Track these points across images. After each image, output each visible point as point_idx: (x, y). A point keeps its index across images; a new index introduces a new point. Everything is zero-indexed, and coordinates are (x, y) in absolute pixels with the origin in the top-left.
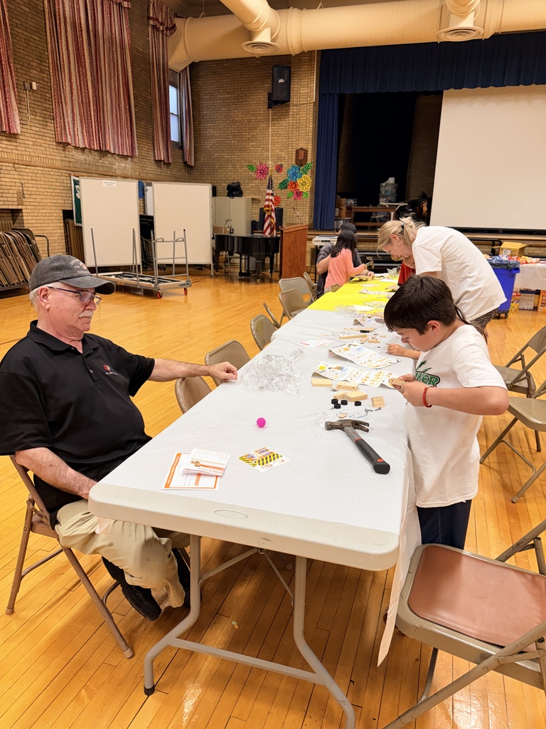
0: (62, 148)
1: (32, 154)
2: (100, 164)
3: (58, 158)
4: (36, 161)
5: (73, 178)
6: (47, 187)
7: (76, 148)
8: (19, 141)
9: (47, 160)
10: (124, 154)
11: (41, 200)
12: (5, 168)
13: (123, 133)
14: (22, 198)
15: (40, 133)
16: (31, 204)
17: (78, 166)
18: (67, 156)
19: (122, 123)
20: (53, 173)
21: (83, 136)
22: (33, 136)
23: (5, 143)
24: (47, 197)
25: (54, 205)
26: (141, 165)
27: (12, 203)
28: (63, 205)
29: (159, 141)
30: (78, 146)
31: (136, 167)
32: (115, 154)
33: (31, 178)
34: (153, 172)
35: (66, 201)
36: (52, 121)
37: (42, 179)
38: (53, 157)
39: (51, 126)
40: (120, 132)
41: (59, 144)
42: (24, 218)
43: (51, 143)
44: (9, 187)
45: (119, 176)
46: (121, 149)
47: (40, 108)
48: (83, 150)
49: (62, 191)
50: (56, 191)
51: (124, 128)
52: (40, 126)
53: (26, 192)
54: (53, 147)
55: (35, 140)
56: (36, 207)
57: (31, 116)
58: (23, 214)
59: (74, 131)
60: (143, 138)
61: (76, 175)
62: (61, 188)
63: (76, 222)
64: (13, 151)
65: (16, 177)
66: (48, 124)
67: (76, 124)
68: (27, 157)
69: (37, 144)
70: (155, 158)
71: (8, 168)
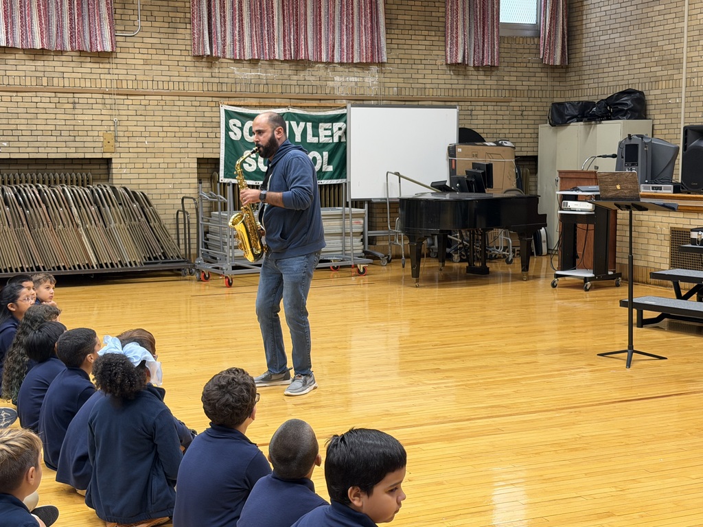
0: (204, 64)
1: (141, 78)
2: (294, 83)
3: (195, 80)
4: (147, 87)
5: (223, 108)
6: (166, 124)
8: (116, 61)
9: (171, 84)
10: (353, 60)
11: (152, 145)
12: (85, 100)
13: (353, 27)
14: (112, 142)
15: (160, 46)
16: (131, 150)
17: (238, 89)
18: (217, 75)
19: (352, 9)
20: (182, 103)
21: (252, 41)
22: (145, 51)
23: (89, 66)
24: (165, 139)
25: (178, 150)
26: (405, 76)
27: (92, 150)
28: (198, 150)
29: (457, 28)
30: (238, 58)
31: (392, 80)
32: (333, 63)
33: (134, 113)
34: (440, 86)
35: (205, 145)
36: (188, 26)
37: (156, 113)
38: (184, 79)
39: (185, 33)
40: (347, 25)
41: (199, 58)
42: (114, 171)
43: (183, 58)
44: (90, 128)
45: (341, 99)
46: (347, 54)
47: (164, 9)
48: (254, 62)
49: (198, 130)
50: (185, 129)
51: (355, 18)
52: (162, 36)
53: (121, 134)
54: (186, 64)
55: (149, 57)
56: (141, 155)
57: (144, 24)
58: (114, 166)
59: (233, 35)
60: (417, 27)
61: (233, 103)
62: (197, 124)
63: (225, 177)
64: (102, 76)
65: (104, 112)
66: (180, 31)
67: (237, 24)
68: (130, 83)
69: (152, 62)
70: (446, 60)
71: (90, 101)
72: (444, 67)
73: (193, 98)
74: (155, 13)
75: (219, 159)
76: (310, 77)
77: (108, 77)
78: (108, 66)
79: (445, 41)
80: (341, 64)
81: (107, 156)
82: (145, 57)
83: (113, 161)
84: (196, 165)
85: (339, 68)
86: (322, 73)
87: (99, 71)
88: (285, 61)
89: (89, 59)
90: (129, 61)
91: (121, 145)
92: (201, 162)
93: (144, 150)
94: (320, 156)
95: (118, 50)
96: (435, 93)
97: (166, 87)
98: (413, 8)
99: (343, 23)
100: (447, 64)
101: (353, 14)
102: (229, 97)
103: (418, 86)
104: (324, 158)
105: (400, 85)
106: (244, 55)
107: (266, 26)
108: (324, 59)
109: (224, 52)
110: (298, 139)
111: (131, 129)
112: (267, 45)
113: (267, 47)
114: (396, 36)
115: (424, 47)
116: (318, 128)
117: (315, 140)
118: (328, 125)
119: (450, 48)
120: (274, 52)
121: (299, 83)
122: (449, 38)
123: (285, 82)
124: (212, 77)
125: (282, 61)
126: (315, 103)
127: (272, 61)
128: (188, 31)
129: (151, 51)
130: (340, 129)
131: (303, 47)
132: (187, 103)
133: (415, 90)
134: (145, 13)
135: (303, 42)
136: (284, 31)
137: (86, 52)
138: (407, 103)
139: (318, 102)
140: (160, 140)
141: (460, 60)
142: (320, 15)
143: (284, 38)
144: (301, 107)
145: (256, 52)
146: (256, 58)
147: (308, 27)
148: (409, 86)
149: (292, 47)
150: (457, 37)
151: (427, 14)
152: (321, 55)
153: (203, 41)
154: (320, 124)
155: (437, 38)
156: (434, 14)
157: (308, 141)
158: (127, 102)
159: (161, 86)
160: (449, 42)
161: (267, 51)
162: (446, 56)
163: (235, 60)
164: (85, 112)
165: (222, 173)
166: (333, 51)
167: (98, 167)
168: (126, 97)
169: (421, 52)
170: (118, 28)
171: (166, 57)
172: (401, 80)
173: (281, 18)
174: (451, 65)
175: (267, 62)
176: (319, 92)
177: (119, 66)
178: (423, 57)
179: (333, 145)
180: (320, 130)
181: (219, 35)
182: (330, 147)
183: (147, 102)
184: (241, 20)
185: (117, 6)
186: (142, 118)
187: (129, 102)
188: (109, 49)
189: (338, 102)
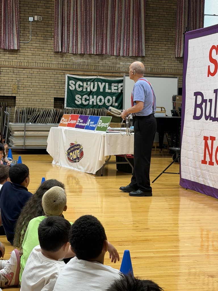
1: (30, 61)
2: (100, 65)
3: (54, 62)
5: (68, 75)
6: (41, 82)
9: (44, 64)
10: (129, 55)
11: (34, 91)
12: (5, 71)
13: (129, 40)
14: (16, 90)
15: (40, 47)
16: (25, 93)
17: (74, 67)
18: (65, 60)
19: (129, 32)
20: (48, 73)
21: (81, 45)
22: (33, 49)
23: (8, 56)
24: (40, 89)
25: (46, 94)
26: (155, 63)
27: (7, 92)
28: (55, 94)
29: (181, 41)
30: (74, 53)
31: (148, 65)
32: (119, 56)
33: (26, 76)
34: (172, 68)
35: (58, 92)
36: (53, 39)
37: (36, 77)
38: (49, 62)
39: (51, 42)
40: (126, 39)
41: (57, 53)
42: (17, 102)
43: (50, 53)
44: (7, 83)
45: (123, 72)
46: (126, 52)
47: (42, 31)
48: (82, 55)
49: (55, 85)
50: (49, 84)
51: (130, 36)
52: (40, 43)
53: (20, 86)
54: (51, 55)
55: (34, 52)
56: (29, 95)
57: (33, 37)
58: (16, 100)
59: (73, 43)
60: (161, 40)
61: (71, 73)
62: (55, 82)
63: (67, 107)
64: (13, 60)
65: (13, 76)
66: (49, 41)
67: (75, 38)
68: (25, 63)
69: (36, 54)
70: (175, 56)
71: (8, 71)
72: (175, 59)
73: (53, 71)
74: (38, 33)
75: (64, 98)
76: (108, 62)
77: (16, 60)
78: (16, 56)
79: (175, 47)
80: (123, 56)
81: (14, 95)
82: (33, 52)
83: (16, 97)
84: (53, 101)
85: (123, 58)
86: (114, 61)
87: (12, 58)
88: (97, 55)
89: (8, 53)
90: (25, 54)
91: (20, 90)
92: (56, 99)
93: (31, 93)
94: (111, 99)
95: (21, 49)
96: (169, 71)
97: (41, 65)
98: (160, 31)
99: (125, 38)
100: (176, 58)
101: (129, 34)
102: (70, 71)
103: (161, 67)
104: (113, 99)
105: (152, 67)
106: (78, 52)
107: (88, 39)
108: (115, 54)
109: (68, 50)
110: (101, 90)
111: (25, 83)
112: (88, 47)
113: (88, 48)
114: (151, 44)
115: (164, 50)
116: (111, 86)
117: (110, 91)
118: (116, 84)
119: (177, 50)
120: (91, 51)
121: (103, 65)
122: (177, 46)
123: (96, 64)
124: (62, 61)
125: (95, 55)
126: (110, 74)
127: (90, 55)
128: (53, 41)
129: (35, 50)
130: (122, 86)
131: (105, 49)
132: (50, 73)
133: (160, 69)
134: (33, 33)
135: (105, 47)
136: (97, 41)
137: (6, 49)
138: (155, 75)
139: (112, 73)
140: (38, 89)
141: (181, 56)
142: (114, 34)
143: (97, 44)
144: (103, 76)
145: (83, 50)
146: (83, 53)
147: (108, 39)
148: (157, 67)
149: (100, 49)
150: (181, 45)
151: (167, 34)
152: (114, 52)
153: (58, 45)
154: (112, 84)
155: (171, 45)
156: (170, 34)
157: (106, 91)
158: (24, 72)
159: (39, 65)
160: (177, 47)
161: (88, 50)
162: (175, 54)
163: (73, 54)
164: (5, 75)
165: (65, 105)
166: (120, 51)
167: (11, 100)
168: (23, 69)
169: (163, 52)
170: (21, 39)
171: (42, 52)
172: (153, 65)
173: (95, 35)
174: (178, 58)
175: (88, 55)
176: (112, 69)
177: (21, 56)
178: (164, 54)
179: (118, 93)
180: (112, 87)
181: (66, 43)
182: (116, 95)
183: (32, 72)
184: (77, 36)
185: (21, 30)
186: (30, 79)
187: (25, 72)
188: (16, 48)
189: (122, 74)
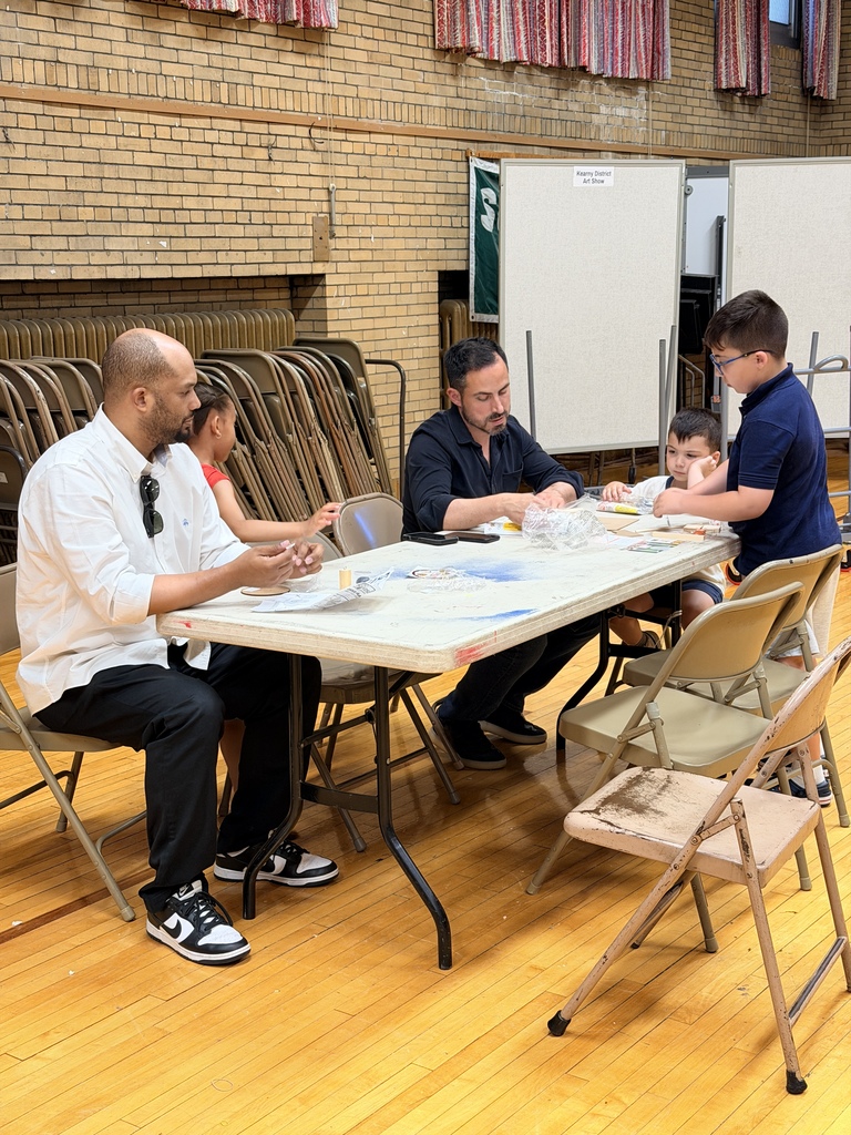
0: (447, 68)
1: (364, 93)
2: (555, 114)
3: (435, 101)
4: (374, 114)
5: (476, 163)
6: (398, 197)
7: (491, 64)
8: (329, 51)
9: (405, 109)
10: (629, 74)
11: (379, 244)
12: (285, 142)
14: (325, 238)
16: (351, 255)
17: (490, 125)
18: (464, 92)
20: (418, 152)
21: (514, 22)
22: (370, 32)
23: (291, 61)
24: (397, 232)
25: (414, 254)
26: (674, 108)
27: (297, 257)
28: (440, 255)
29: (734, 24)
31: (660, 116)
33: (354, 172)
34: (709, 130)
35: (450, 244)
37: (385, 173)
38: (422, 99)
41: (442, 53)
42: (329, 303)
43: (421, 54)
44: (293, 206)
45: (607, 149)
46: (622, 60)
48: (509, 69)
49: (441, 210)
50: (423, 210)
53: (338, 219)
54: (424, 65)
55: (377, 46)
56: (365, 267)
58: (328, 291)
59: (489, 8)
61: (484, 153)
62: (438, 199)
64: (311, 86)
65: (313, 169)
68: (349, 104)
69: (379, 58)
70: (718, 81)
71: (294, 143)
73: (434, 142)
76: (573, 104)
77: (319, 87)
78: (317, 62)
79: (718, 46)
80: (608, 80)
81: (318, 269)
82: (369, 45)
83: (328, 280)
84: (435, 287)
85: (606, 88)
86: (586, 96)
87: (306, 73)
89: (289, 45)
91: (338, 244)
92: (442, 279)
93: (370, 256)
97: (398, 115)
100: (715, 90)
103: (686, 128)
105: (668, 126)
111: (351, 207)
115: (693, 56)
120: (543, 49)
121: (561, 115)
123: (545, 113)
124: (458, 97)
125: (545, 69)
127: (533, 69)
129: (377, 33)
139: (582, 154)
140: (391, 232)
141: (744, 82)
143: (550, 20)
148: (677, 127)
158: (347, 147)
159: (391, 113)
160: (723, 48)
162: (718, 74)
163: (487, 62)
164: (286, 167)
165: (472, 303)
168: (344, 135)
169: (690, 64)
172: (670, 117)
175: (526, 70)
177: (333, 64)
178: (693, 74)
183: (373, 149)
186: (365, 184)
189: (604, 157)
